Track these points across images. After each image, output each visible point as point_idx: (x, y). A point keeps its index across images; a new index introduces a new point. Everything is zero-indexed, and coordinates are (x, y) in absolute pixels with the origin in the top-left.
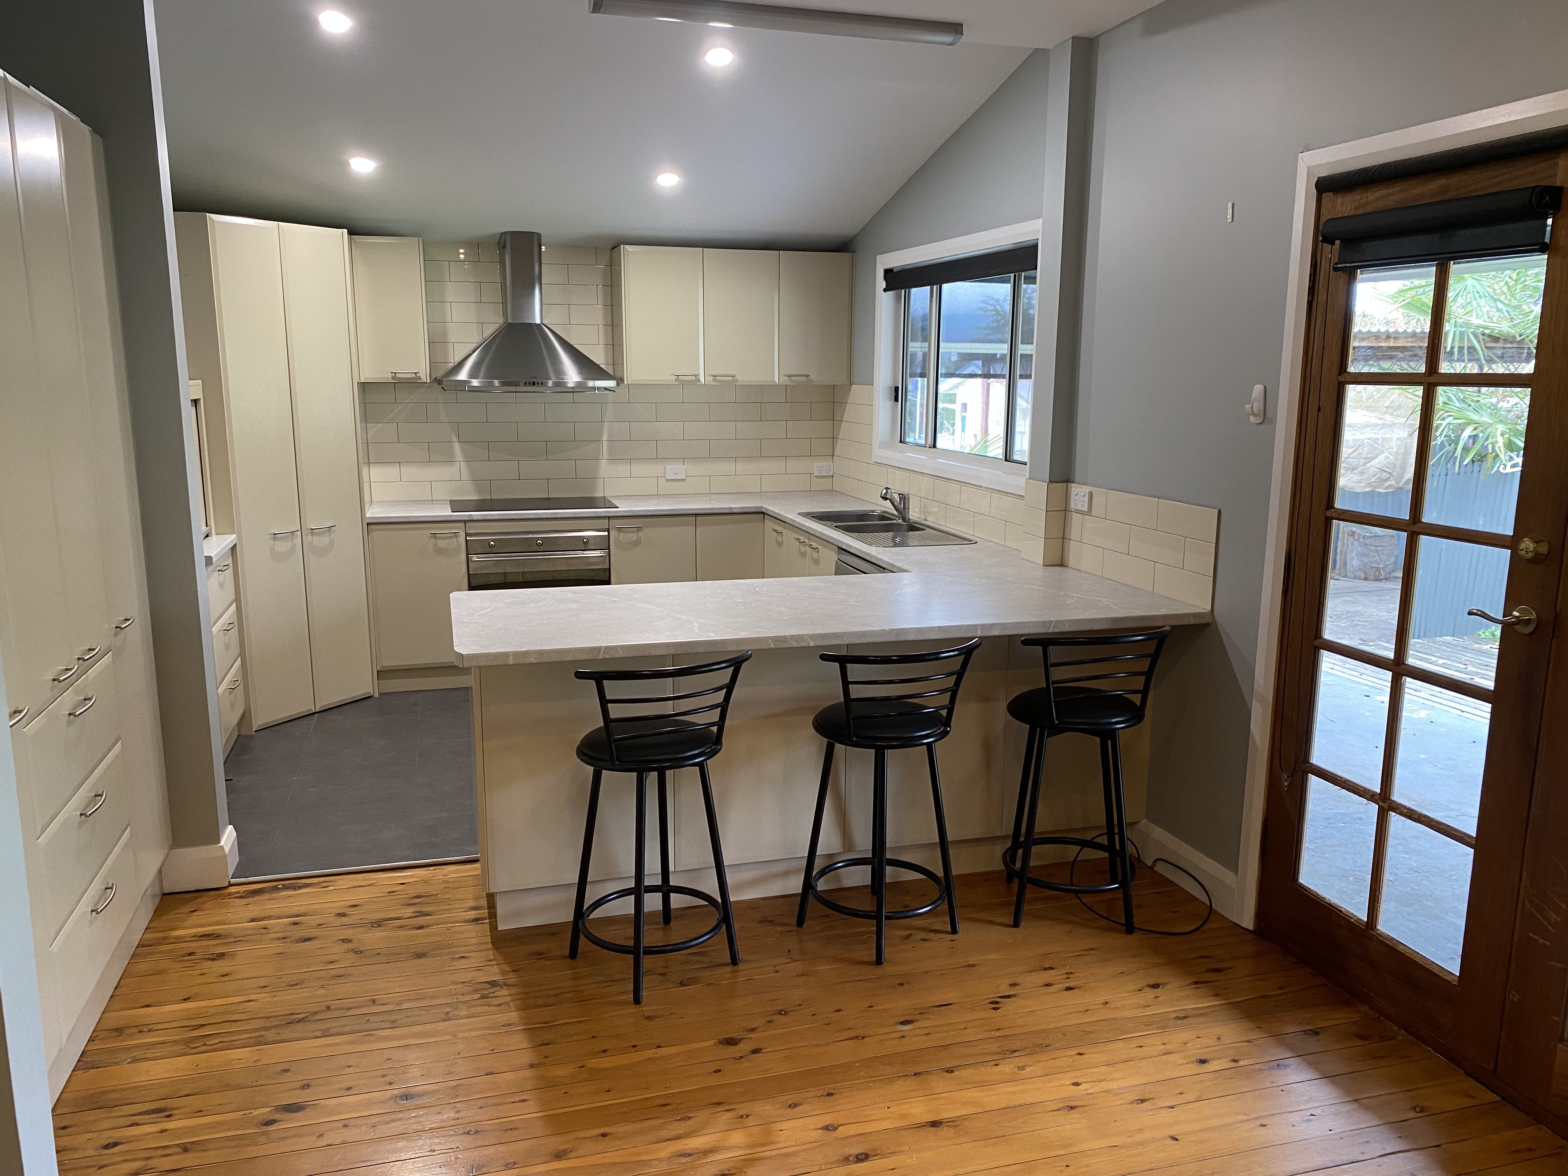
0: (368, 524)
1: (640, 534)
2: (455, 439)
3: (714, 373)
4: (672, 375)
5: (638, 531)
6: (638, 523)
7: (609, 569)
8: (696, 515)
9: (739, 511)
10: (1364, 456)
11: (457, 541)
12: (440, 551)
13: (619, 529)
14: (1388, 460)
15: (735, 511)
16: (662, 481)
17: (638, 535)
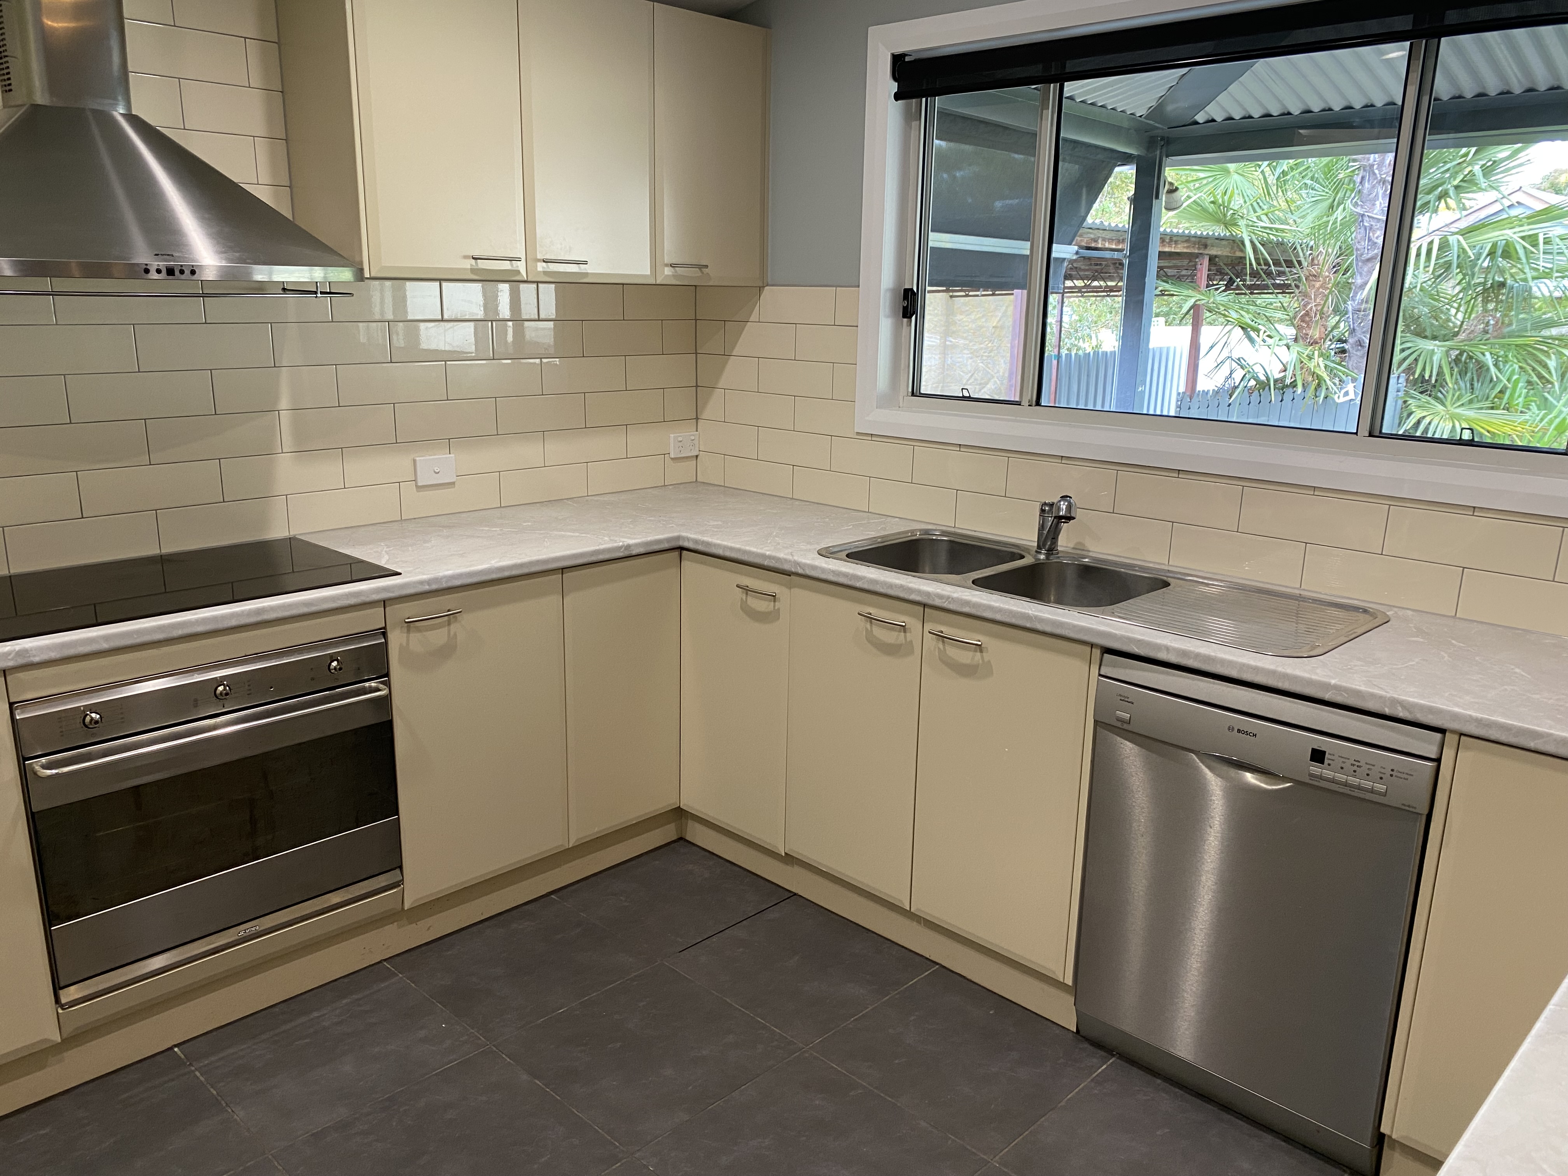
1: (454, 627)
3: (547, 256)
4: (466, 257)
5: (449, 624)
6: (449, 603)
8: (563, 570)
9: (641, 550)
10: (979, 382)
13: (410, 625)
14: (996, 385)
15: (634, 552)
16: (409, 489)
17: (449, 631)
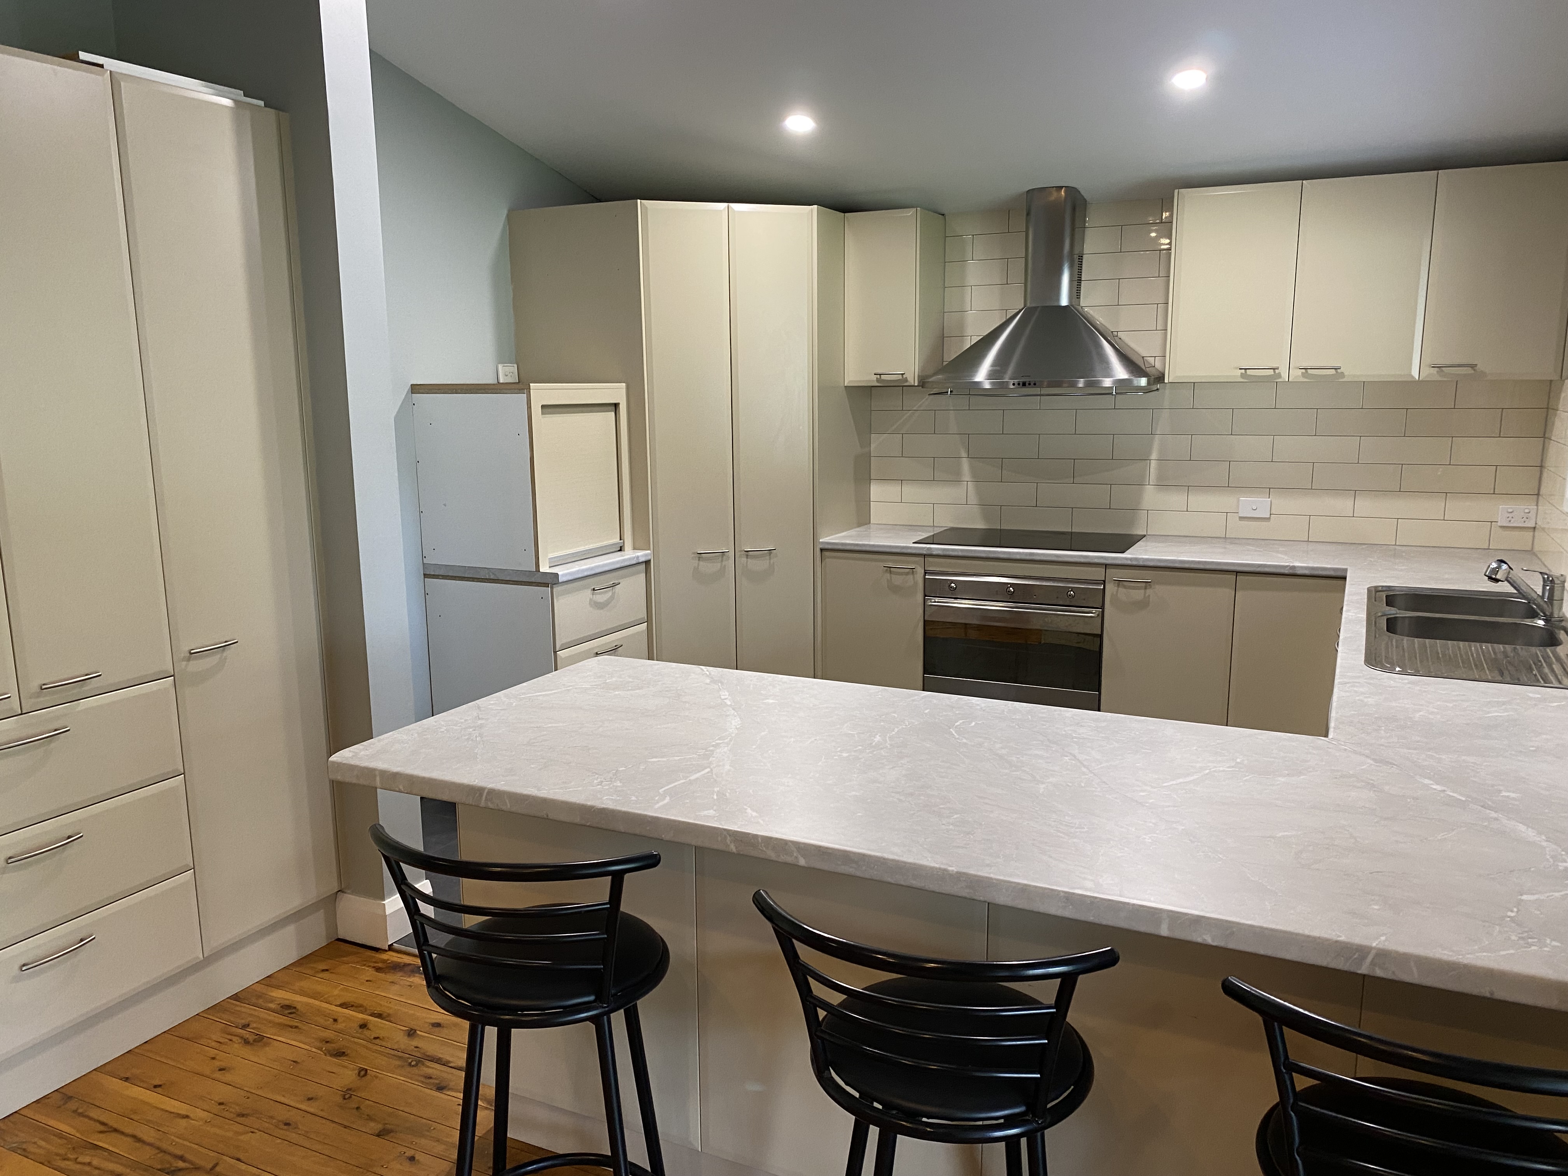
0: (822, 550)
1: (1148, 591)
2: (964, 454)
3: (1305, 365)
4: (1236, 368)
5: (1146, 588)
6: (1148, 576)
7: (1101, 636)
8: (1237, 573)
9: (1307, 572)
11: (914, 578)
12: (895, 589)
13: (1119, 582)
15: (1299, 572)
16: (1233, 519)
17: (1145, 593)
